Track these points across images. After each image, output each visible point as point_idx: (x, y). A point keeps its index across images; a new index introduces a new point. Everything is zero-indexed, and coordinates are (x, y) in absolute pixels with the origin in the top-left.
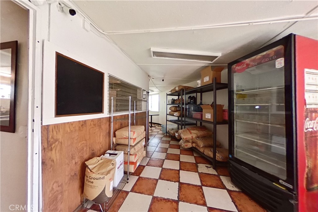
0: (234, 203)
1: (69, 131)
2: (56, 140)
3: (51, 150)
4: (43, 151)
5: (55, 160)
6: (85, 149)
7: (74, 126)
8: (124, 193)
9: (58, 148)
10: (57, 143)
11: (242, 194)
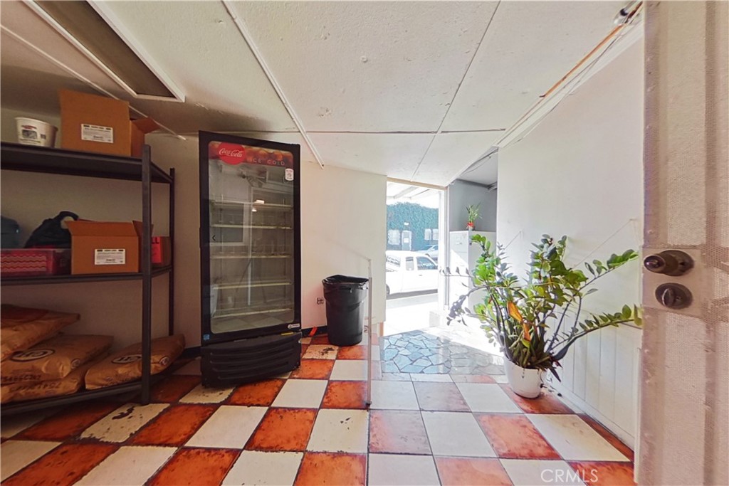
0: (252, 405)
11: (241, 389)
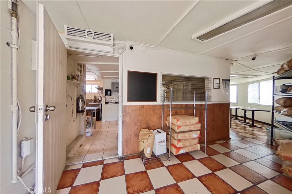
1: (134, 110)
2: (128, 113)
3: (126, 117)
4: (123, 117)
5: (128, 122)
6: (143, 122)
7: (137, 107)
8: (161, 164)
9: (129, 117)
10: (129, 114)
